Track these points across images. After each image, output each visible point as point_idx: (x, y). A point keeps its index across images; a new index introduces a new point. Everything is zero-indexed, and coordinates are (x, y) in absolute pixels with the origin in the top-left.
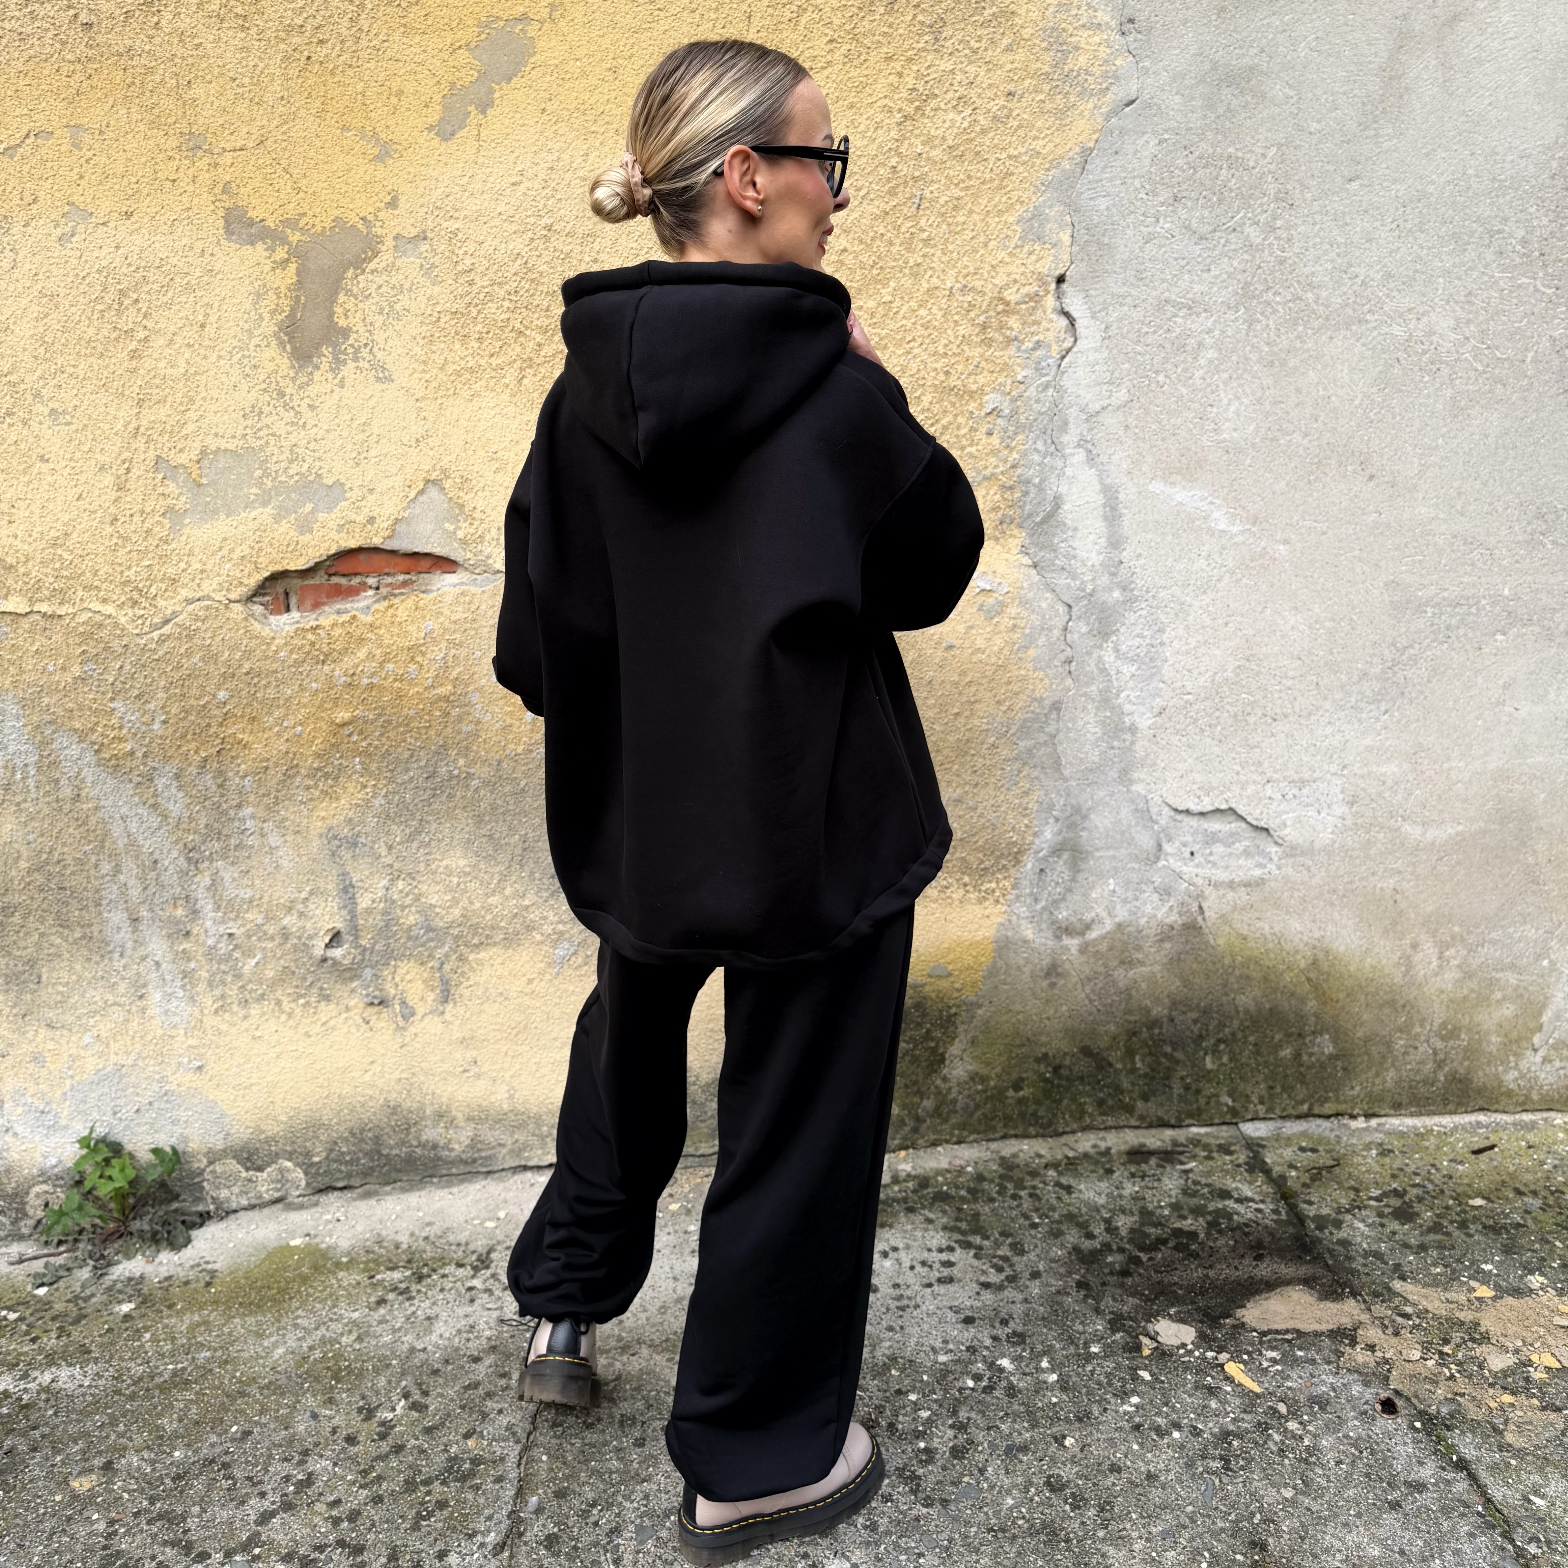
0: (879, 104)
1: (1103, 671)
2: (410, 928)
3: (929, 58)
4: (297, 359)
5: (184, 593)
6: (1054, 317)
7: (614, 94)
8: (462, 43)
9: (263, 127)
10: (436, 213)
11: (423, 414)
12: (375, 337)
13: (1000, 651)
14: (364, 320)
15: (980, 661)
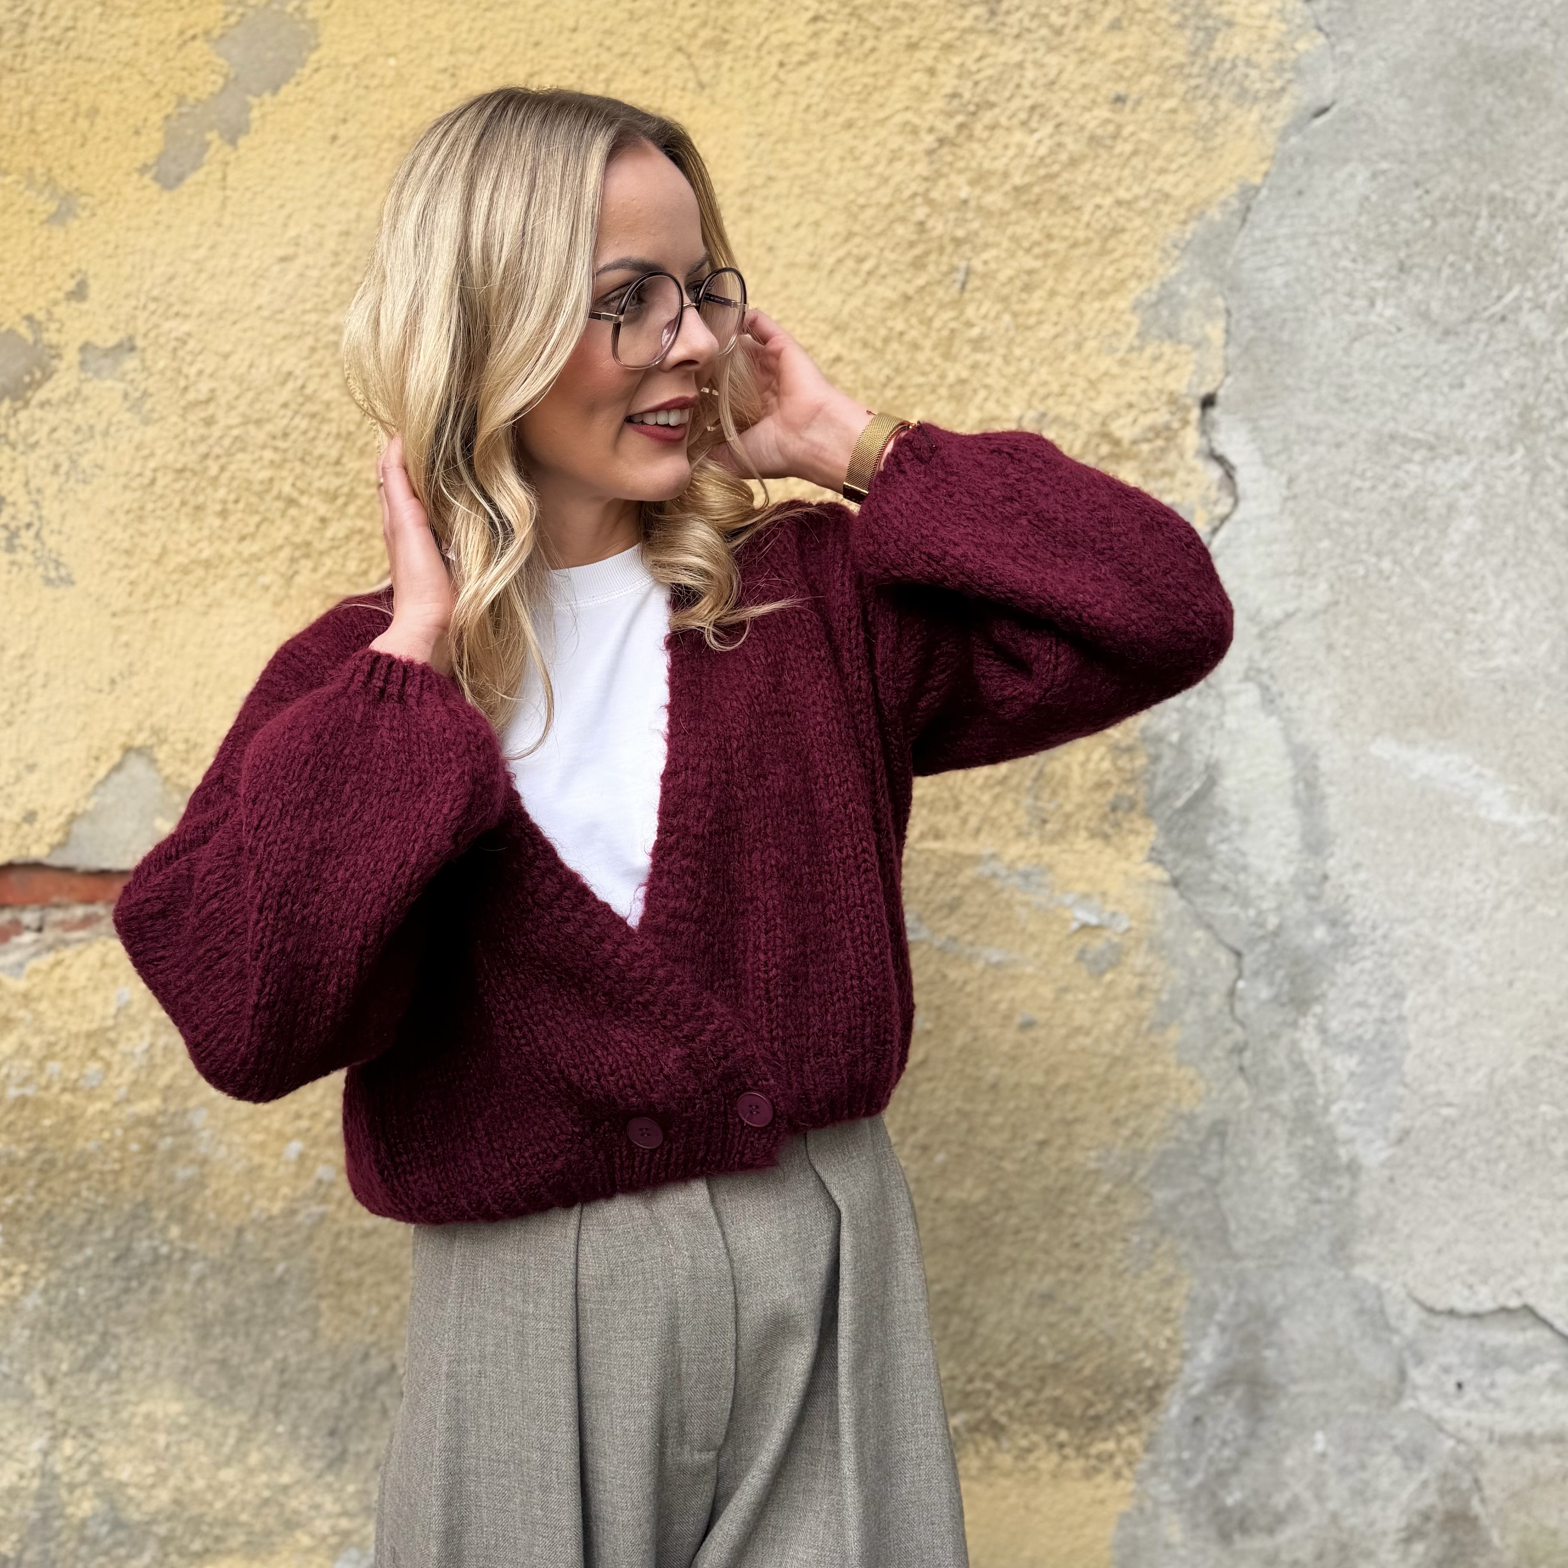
0: (896, 120)
1: (1300, 1066)
2: (84, 1524)
6: (1199, 464)
8: (198, 30)
10: (152, 306)
11: (124, 638)
12: (45, 512)
13: (1118, 1031)
14: (27, 484)
15: (1083, 1050)
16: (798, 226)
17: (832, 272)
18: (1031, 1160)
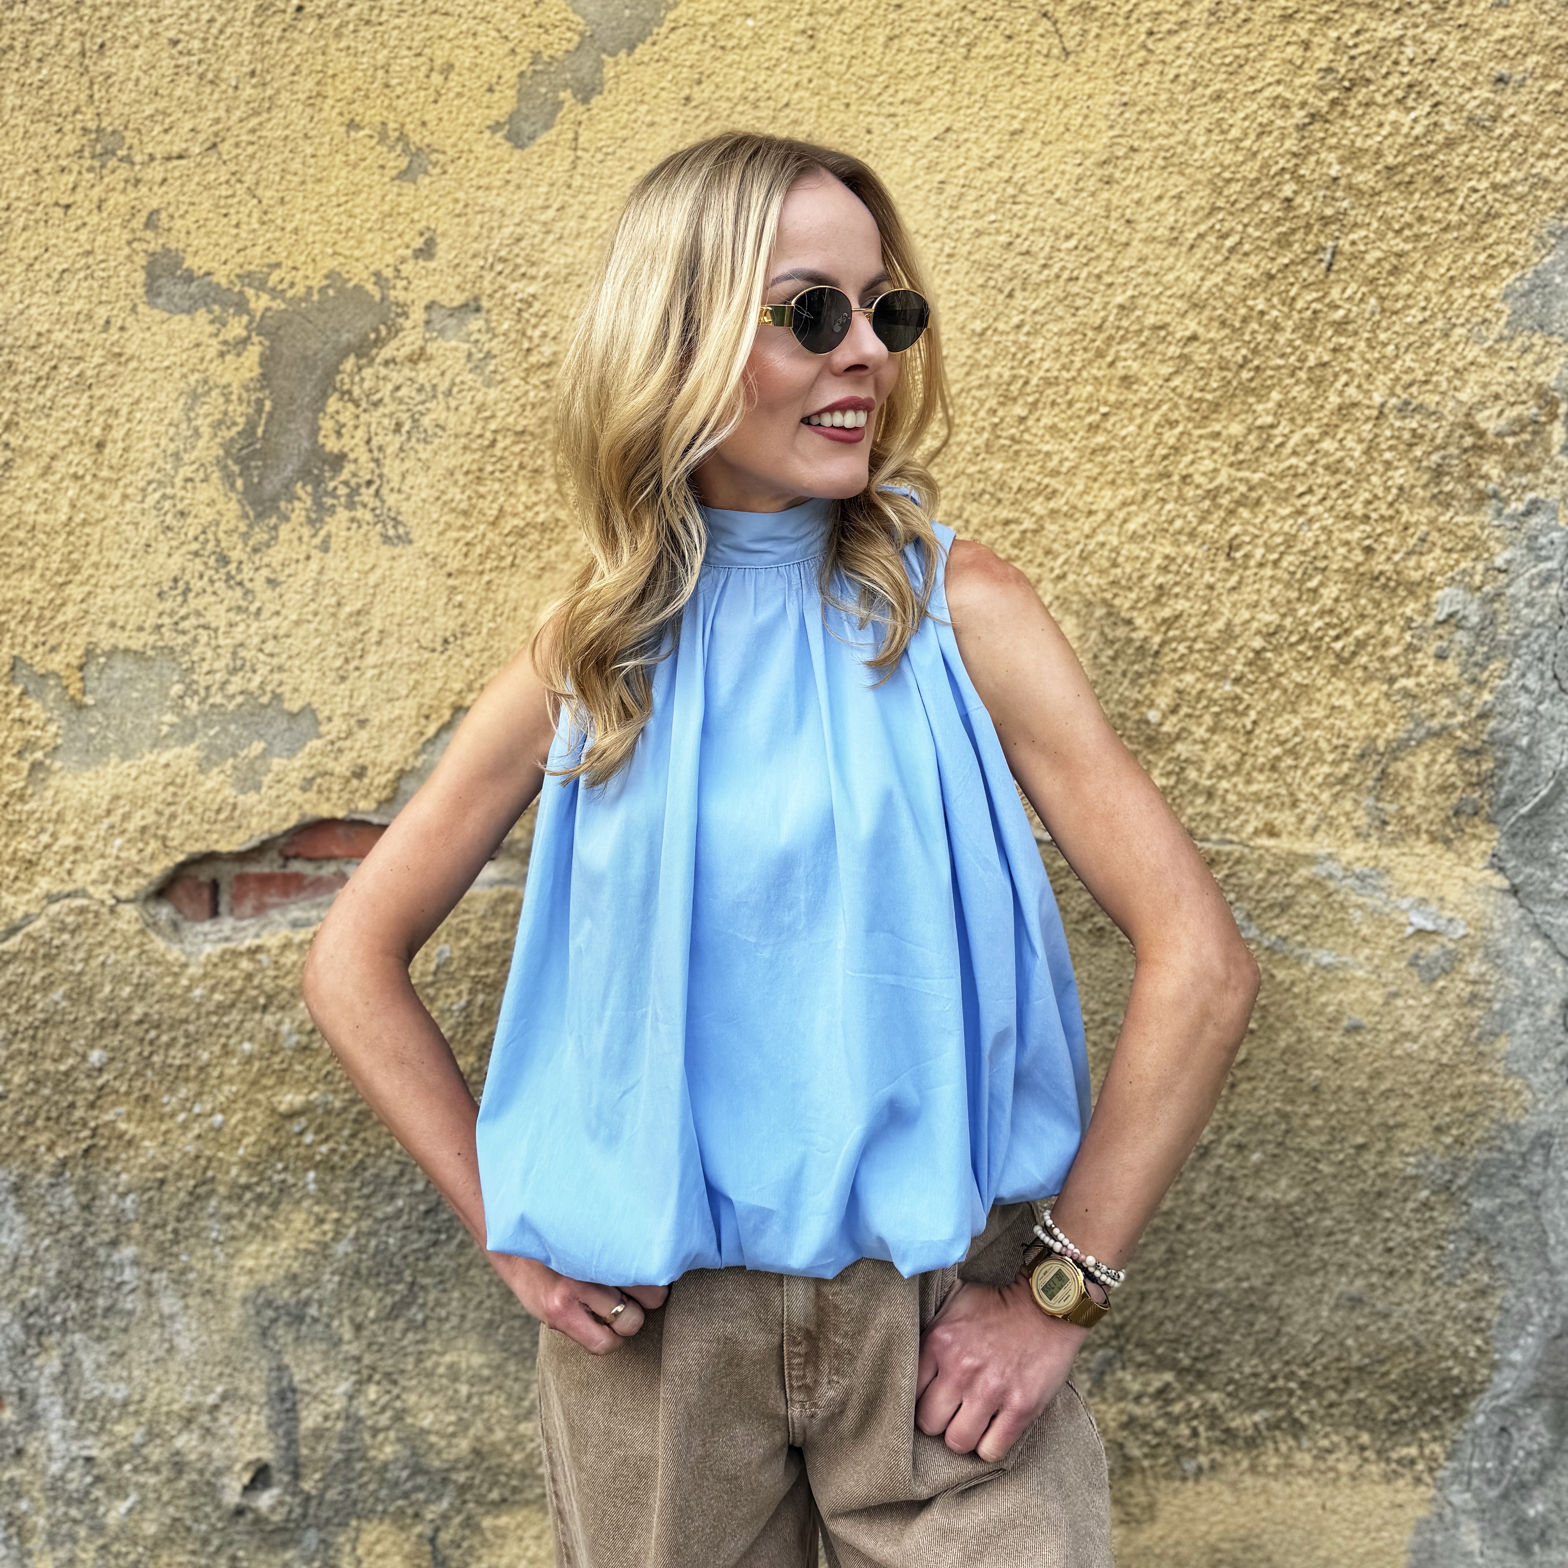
0: (1267, 93)
2: (385, 1466)
3: (1361, 16)
4: (252, 504)
5: (44, 884)
7: (808, 73)
9: (217, 121)
10: (499, 267)
11: (459, 598)
12: (386, 470)
13: (1446, 1038)
14: (368, 442)
15: (1410, 1056)
16: (1160, 198)
17: (1192, 247)
18: (1348, 1164)
